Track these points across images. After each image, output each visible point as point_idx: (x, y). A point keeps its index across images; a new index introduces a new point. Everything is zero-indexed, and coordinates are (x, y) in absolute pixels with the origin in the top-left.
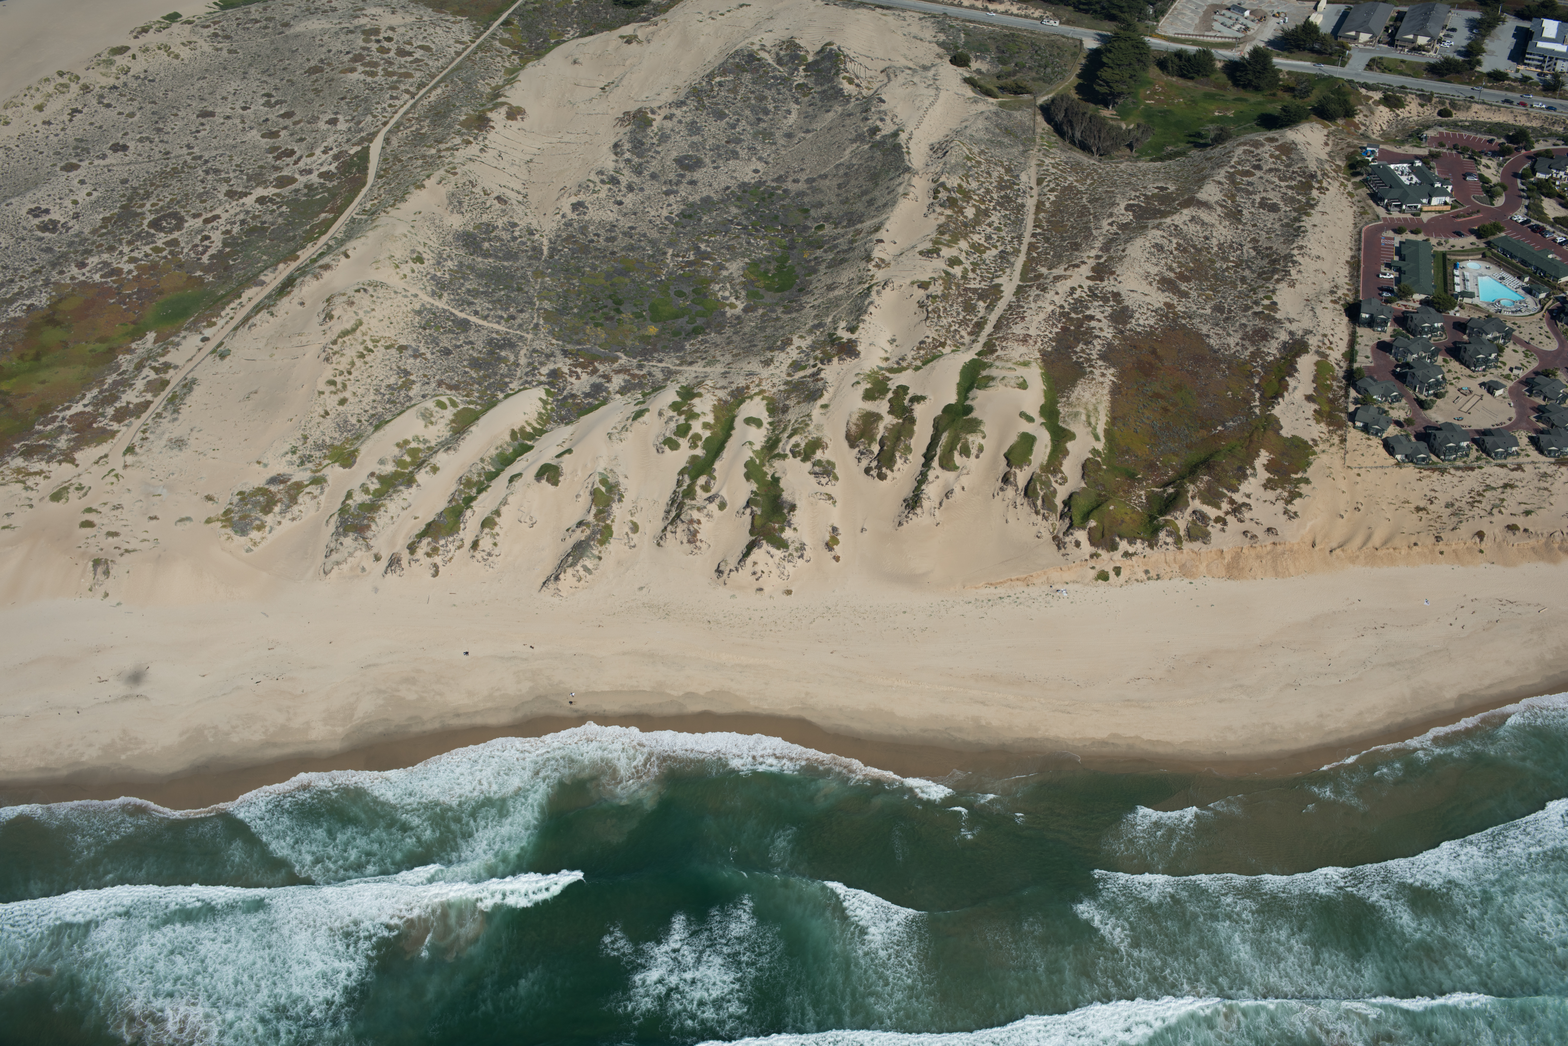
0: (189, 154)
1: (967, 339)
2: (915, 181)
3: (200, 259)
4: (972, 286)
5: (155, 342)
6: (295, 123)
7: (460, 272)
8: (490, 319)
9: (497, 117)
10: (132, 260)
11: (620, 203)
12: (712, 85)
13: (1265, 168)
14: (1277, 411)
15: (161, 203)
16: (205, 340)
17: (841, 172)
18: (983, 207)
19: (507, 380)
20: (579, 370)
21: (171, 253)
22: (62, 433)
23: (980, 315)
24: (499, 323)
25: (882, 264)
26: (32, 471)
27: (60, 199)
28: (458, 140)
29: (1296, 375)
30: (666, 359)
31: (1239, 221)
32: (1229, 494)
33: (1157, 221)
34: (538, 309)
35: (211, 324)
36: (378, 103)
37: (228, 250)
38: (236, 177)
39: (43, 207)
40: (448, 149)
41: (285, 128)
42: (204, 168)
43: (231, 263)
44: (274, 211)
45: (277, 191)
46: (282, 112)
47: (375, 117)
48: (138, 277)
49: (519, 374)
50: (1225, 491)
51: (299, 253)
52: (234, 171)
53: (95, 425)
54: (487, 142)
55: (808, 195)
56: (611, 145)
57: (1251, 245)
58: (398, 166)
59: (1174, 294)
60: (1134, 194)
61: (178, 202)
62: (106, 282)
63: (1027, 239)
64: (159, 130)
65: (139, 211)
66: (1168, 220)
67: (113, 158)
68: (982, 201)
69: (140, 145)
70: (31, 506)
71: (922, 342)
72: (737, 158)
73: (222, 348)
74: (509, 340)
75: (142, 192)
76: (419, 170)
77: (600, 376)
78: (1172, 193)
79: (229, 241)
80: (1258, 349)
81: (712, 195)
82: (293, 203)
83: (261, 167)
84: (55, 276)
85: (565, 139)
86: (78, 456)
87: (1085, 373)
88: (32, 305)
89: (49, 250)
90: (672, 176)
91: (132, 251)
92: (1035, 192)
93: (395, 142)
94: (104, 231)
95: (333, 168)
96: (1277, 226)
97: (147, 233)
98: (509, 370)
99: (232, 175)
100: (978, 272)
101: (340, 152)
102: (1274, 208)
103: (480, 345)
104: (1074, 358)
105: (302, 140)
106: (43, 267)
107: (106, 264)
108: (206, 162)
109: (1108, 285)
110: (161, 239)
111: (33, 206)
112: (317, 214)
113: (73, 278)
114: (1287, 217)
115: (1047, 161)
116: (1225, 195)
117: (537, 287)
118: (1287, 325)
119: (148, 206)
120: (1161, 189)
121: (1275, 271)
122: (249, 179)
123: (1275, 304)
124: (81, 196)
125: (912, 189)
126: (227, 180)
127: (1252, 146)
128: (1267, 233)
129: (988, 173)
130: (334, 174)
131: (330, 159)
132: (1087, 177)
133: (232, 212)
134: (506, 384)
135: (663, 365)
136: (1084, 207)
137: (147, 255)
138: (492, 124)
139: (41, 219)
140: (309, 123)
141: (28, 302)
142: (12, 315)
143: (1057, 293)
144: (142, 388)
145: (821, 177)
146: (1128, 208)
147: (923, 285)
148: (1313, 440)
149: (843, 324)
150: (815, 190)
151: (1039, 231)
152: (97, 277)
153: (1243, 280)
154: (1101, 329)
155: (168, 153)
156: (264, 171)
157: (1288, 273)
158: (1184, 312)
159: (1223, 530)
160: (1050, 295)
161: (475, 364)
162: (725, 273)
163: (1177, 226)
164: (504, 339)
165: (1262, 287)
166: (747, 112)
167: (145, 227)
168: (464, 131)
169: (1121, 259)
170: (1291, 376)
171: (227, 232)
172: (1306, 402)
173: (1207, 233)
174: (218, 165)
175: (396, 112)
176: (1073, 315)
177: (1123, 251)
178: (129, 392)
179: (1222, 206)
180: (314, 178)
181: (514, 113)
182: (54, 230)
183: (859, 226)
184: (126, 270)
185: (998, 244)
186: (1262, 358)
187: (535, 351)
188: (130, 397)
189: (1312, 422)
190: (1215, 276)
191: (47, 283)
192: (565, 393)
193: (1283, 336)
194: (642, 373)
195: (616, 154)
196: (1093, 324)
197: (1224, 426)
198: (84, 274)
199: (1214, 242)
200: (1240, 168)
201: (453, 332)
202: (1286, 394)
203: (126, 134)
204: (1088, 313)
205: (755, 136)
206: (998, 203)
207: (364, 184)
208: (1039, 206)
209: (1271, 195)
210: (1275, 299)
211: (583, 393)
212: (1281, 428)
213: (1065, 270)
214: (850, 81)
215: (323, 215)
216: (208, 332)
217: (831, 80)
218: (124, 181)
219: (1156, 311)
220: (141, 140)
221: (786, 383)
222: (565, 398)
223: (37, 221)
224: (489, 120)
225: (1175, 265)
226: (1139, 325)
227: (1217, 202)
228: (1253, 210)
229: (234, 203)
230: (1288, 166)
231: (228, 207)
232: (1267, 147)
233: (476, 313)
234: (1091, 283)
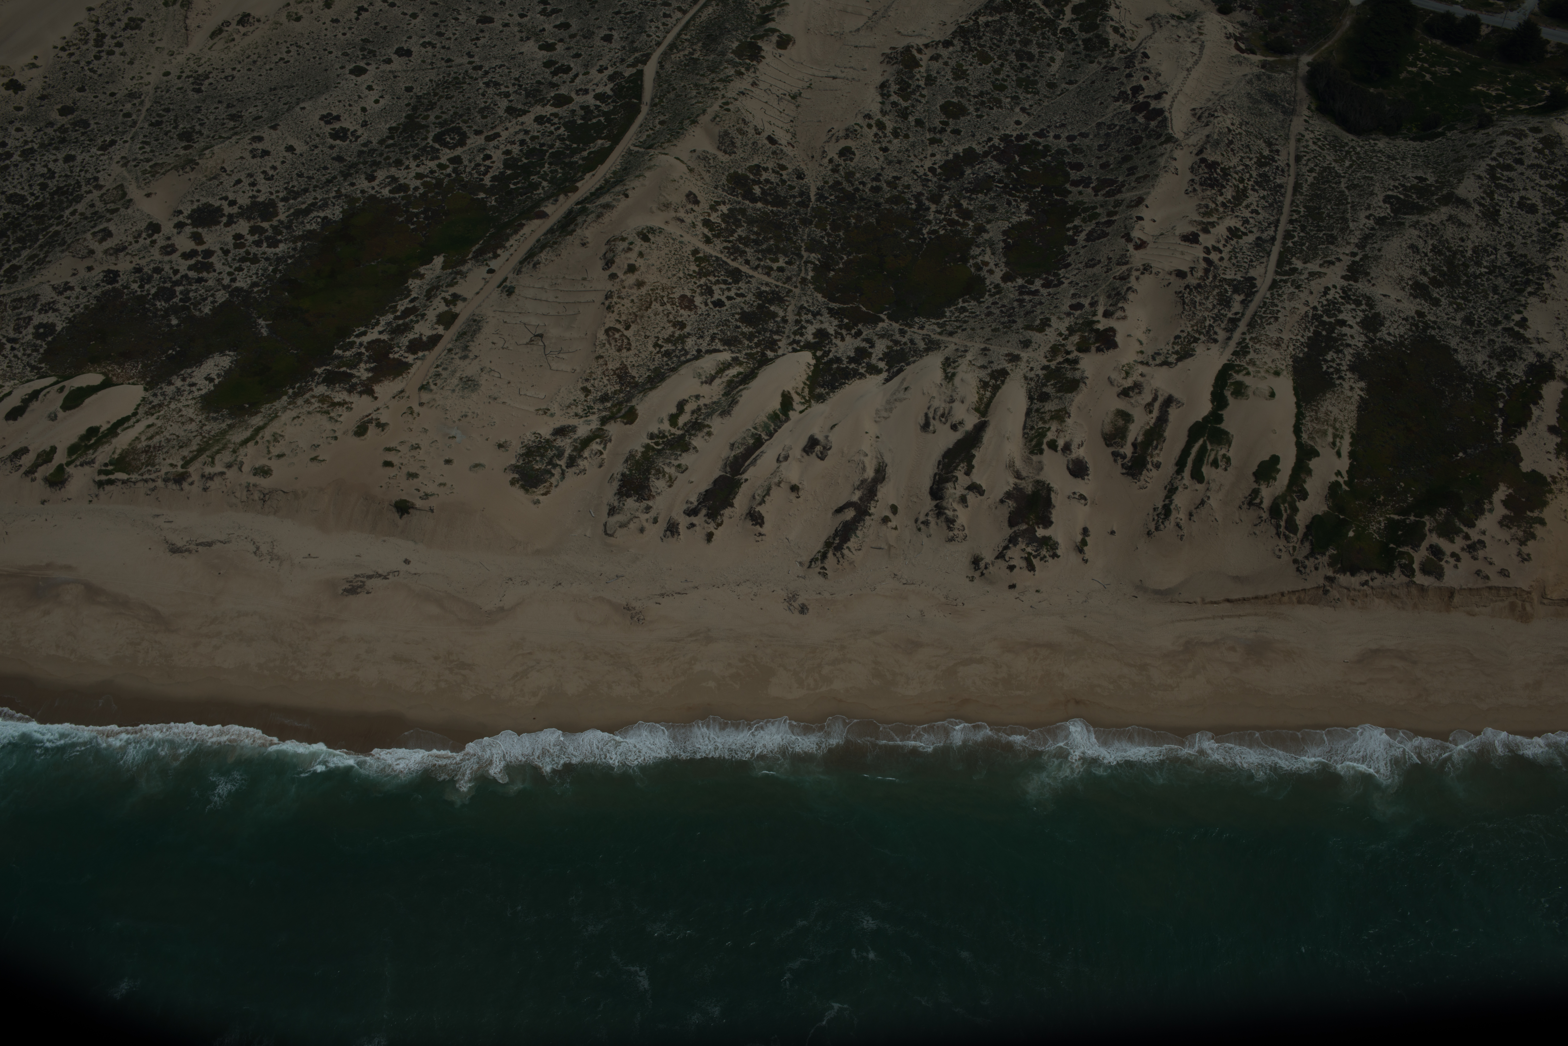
0: (470, 63)
1: (1221, 335)
2: (1178, 154)
3: (482, 180)
4: (1228, 277)
5: (443, 268)
6: (572, 36)
7: (732, 218)
8: (760, 270)
9: (768, 47)
10: (419, 176)
11: (885, 150)
12: (978, 26)
13: (1527, 162)
14: (1519, 441)
15: (444, 116)
16: (491, 271)
17: (1102, 132)
18: (1241, 186)
19: (776, 337)
20: (844, 332)
21: (455, 170)
22: (360, 361)
23: (1234, 310)
24: (768, 274)
25: (1141, 245)
26: (336, 400)
27: (350, 105)
28: (731, 71)
29: (1540, 402)
30: (927, 326)
31: (1496, 222)
32: (1465, 529)
33: (1414, 218)
34: (806, 262)
35: (496, 256)
36: (652, 21)
37: (509, 172)
38: (515, 92)
39: (335, 114)
40: (721, 80)
41: (561, 40)
42: (485, 80)
43: (512, 186)
44: (552, 133)
45: (555, 110)
46: (558, 23)
47: (649, 36)
48: (424, 195)
49: (787, 331)
50: (1462, 527)
51: (579, 184)
52: (514, 85)
53: (391, 356)
54: (758, 74)
55: (1068, 154)
56: (878, 84)
57: (1504, 250)
58: (672, 95)
59: (1426, 301)
60: (1392, 183)
61: (461, 116)
62: (394, 198)
63: (1283, 226)
64: (440, 34)
65: (424, 123)
66: (1425, 219)
67: (398, 63)
68: (1242, 180)
69: (424, 50)
70: (336, 438)
71: (1177, 337)
72: (1001, 107)
73: (508, 283)
74: (778, 293)
75: (426, 101)
76: (694, 101)
77: (864, 340)
78: (1431, 185)
79: (510, 162)
80: (1505, 370)
81: (974, 146)
82: (570, 125)
83: (539, 83)
84: (346, 189)
85: (833, 74)
86: (377, 388)
87: (1334, 385)
88: (326, 218)
89: (339, 159)
90: (937, 123)
91: (418, 166)
92: (1292, 171)
93: (668, 66)
94: (391, 142)
95: (608, 89)
96: (1534, 231)
97: (432, 147)
98: (779, 327)
99: (511, 89)
100: (1234, 261)
101: (616, 73)
102: (1532, 209)
103: (750, 297)
104: (1325, 368)
105: (577, 56)
106: (335, 178)
107: (394, 179)
108: (486, 73)
109: (1362, 286)
110: (446, 155)
111: (325, 113)
112: (594, 140)
113: (363, 192)
114: (1544, 221)
115: (1308, 136)
116: (1485, 192)
117: (805, 237)
118: (1535, 346)
119: (432, 118)
120: (1421, 179)
121: (1528, 282)
122: (527, 96)
123: (1524, 320)
124: (369, 103)
125: (1174, 163)
126: (507, 95)
127: (1515, 136)
128: (1524, 238)
129: (1248, 146)
130: (609, 97)
131: (605, 79)
132: (1345, 157)
133: (512, 131)
134: (775, 342)
135: (925, 332)
136: (1342, 192)
137: (432, 172)
138: (763, 54)
139: (332, 126)
140: (585, 37)
141: (322, 214)
142: (308, 227)
143: (1311, 293)
144: (435, 320)
145: (1081, 135)
146: (1387, 200)
147: (1181, 274)
148: (1552, 477)
149: (1101, 310)
150: (1076, 150)
151: (1295, 216)
152: (386, 192)
153: (1495, 289)
154: (1352, 337)
155: (449, 60)
156: (542, 87)
157: (1540, 287)
158: (1435, 322)
159: (1456, 567)
160: (1304, 295)
161: (746, 318)
162: (986, 236)
163: (1434, 226)
164: (773, 292)
165: (1513, 299)
166: (1012, 57)
167: (430, 140)
168: (737, 60)
169: (1377, 258)
170: (1536, 403)
171: (507, 152)
172: (1547, 435)
173: (1464, 235)
174: (497, 78)
175: (668, 32)
176: (1325, 318)
177: (1379, 250)
178: (421, 323)
179: (1480, 204)
180: (590, 100)
181: (784, 42)
182: (344, 138)
183: (1119, 197)
184: (412, 187)
185: (1255, 230)
186: (1508, 381)
187: (802, 307)
188: (423, 329)
189: (1552, 457)
190: (1467, 283)
191: (339, 195)
192: (831, 355)
193: (1532, 359)
194: (904, 340)
195: (882, 95)
196: (1345, 330)
197: (1465, 453)
198: (373, 188)
199: (1469, 245)
200: (1501, 160)
201: (725, 282)
202: (1529, 424)
203: (410, 37)
204: (1341, 317)
205: (1019, 83)
206: (1256, 183)
207: (639, 111)
208: (1297, 187)
209: (1530, 194)
210: (1525, 314)
211: (848, 357)
212: (1521, 460)
213: (1321, 266)
214: (1116, 30)
215: (600, 142)
216: (493, 264)
217: (1097, 27)
218: (409, 89)
219: (1406, 319)
220: (424, 45)
221: (1044, 368)
222: (831, 361)
223: (327, 129)
224: (760, 49)
225: (1428, 269)
226: (1389, 334)
227: (1475, 200)
228: (1510, 210)
229: (514, 121)
230: (1551, 162)
231: (508, 125)
232: (1530, 140)
233: (747, 262)
234: (1345, 283)
